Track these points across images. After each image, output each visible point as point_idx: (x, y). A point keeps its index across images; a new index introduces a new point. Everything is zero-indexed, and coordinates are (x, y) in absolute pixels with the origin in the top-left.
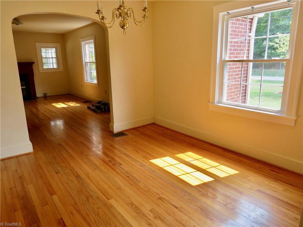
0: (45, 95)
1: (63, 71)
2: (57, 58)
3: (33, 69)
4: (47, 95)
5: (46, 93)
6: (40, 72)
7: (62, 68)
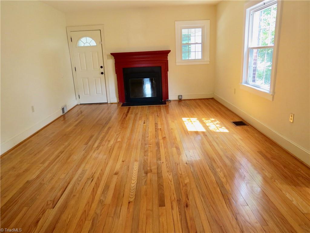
0: (180, 98)
1: (208, 63)
2: (203, 43)
3: (167, 61)
4: (183, 98)
5: (181, 96)
6: (177, 64)
7: (207, 59)
